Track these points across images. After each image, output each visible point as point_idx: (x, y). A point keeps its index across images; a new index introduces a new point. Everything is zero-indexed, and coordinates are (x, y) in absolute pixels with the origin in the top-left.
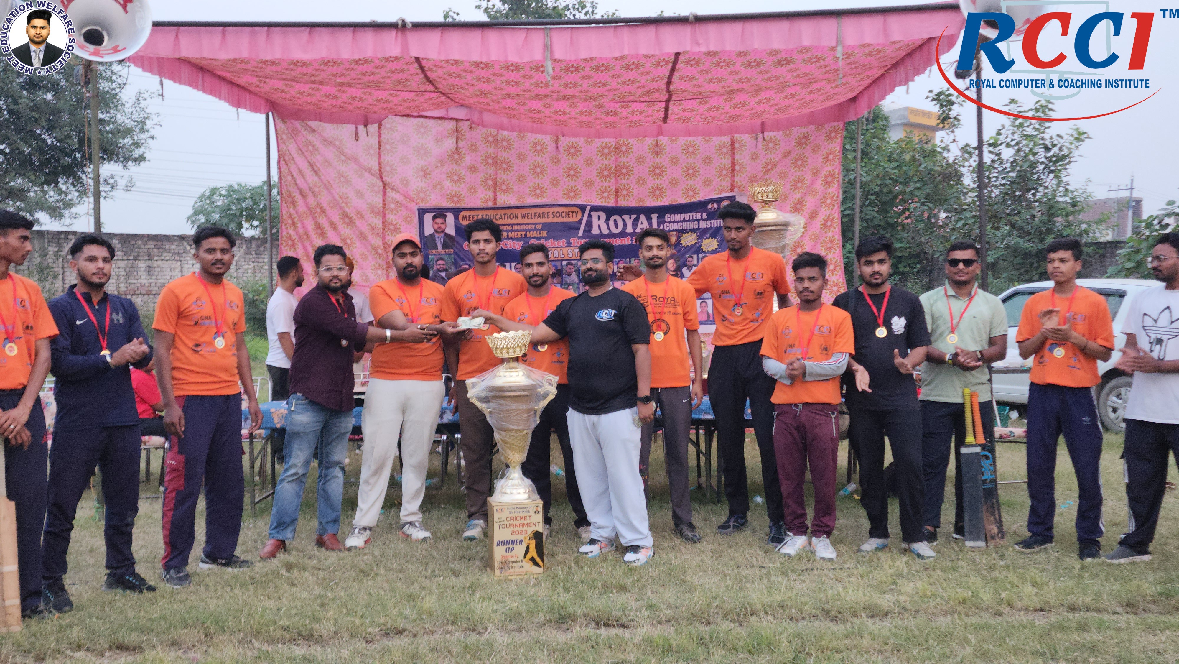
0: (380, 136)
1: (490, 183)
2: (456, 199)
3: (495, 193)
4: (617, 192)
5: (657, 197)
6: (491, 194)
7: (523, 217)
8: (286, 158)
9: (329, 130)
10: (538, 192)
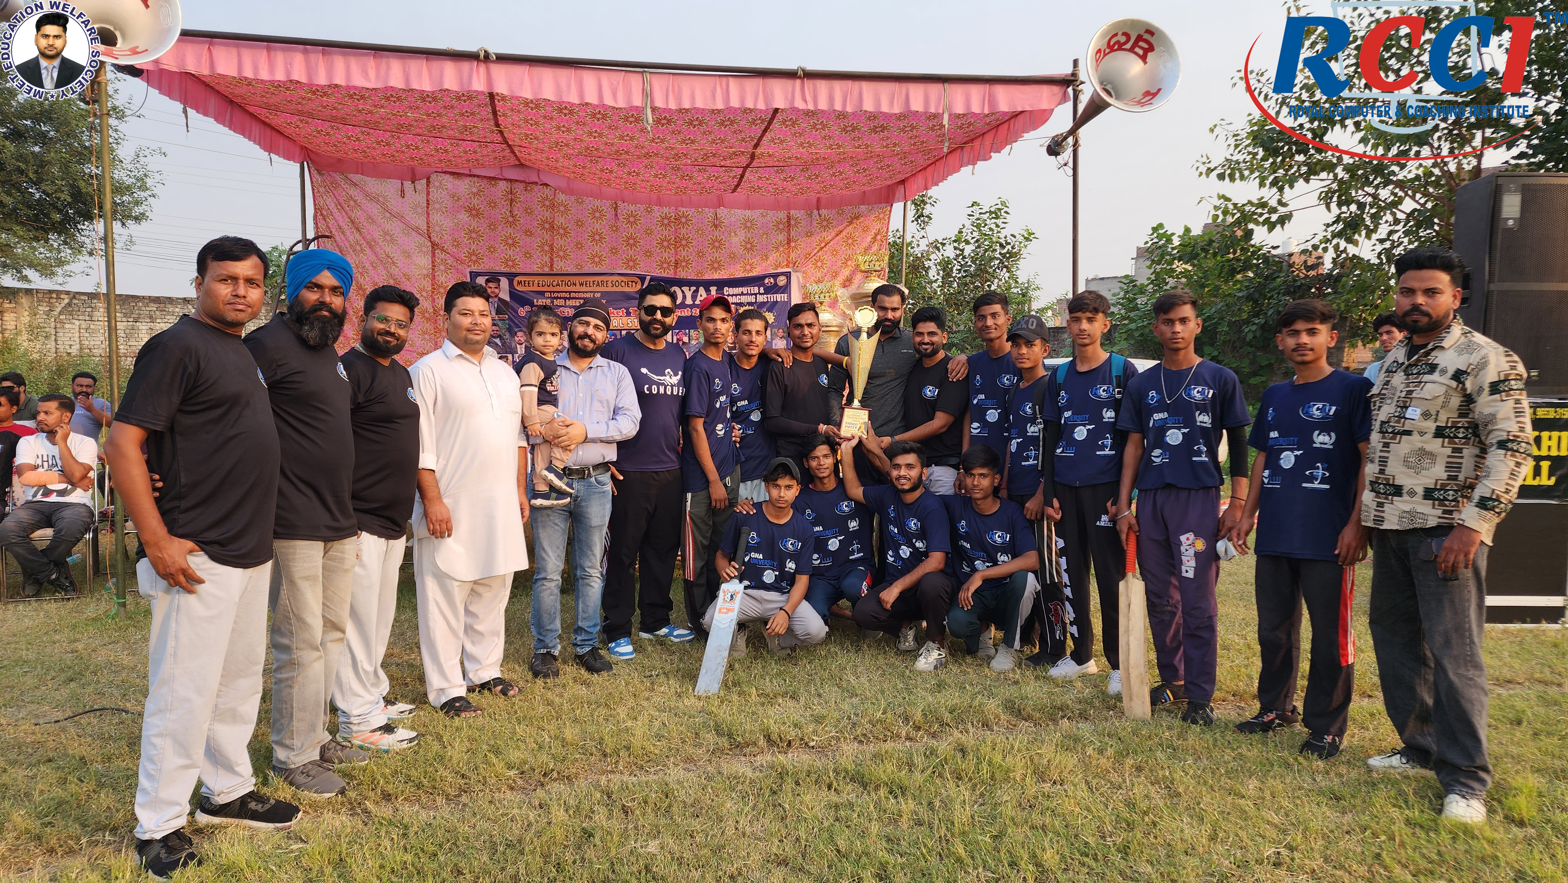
0: (428, 194)
1: (547, 248)
2: (510, 263)
3: (552, 260)
4: (676, 263)
5: (716, 269)
6: (547, 259)
7: (582, 284)
8: (325, 213)
9: (373, 185)
10: (597, 260)
